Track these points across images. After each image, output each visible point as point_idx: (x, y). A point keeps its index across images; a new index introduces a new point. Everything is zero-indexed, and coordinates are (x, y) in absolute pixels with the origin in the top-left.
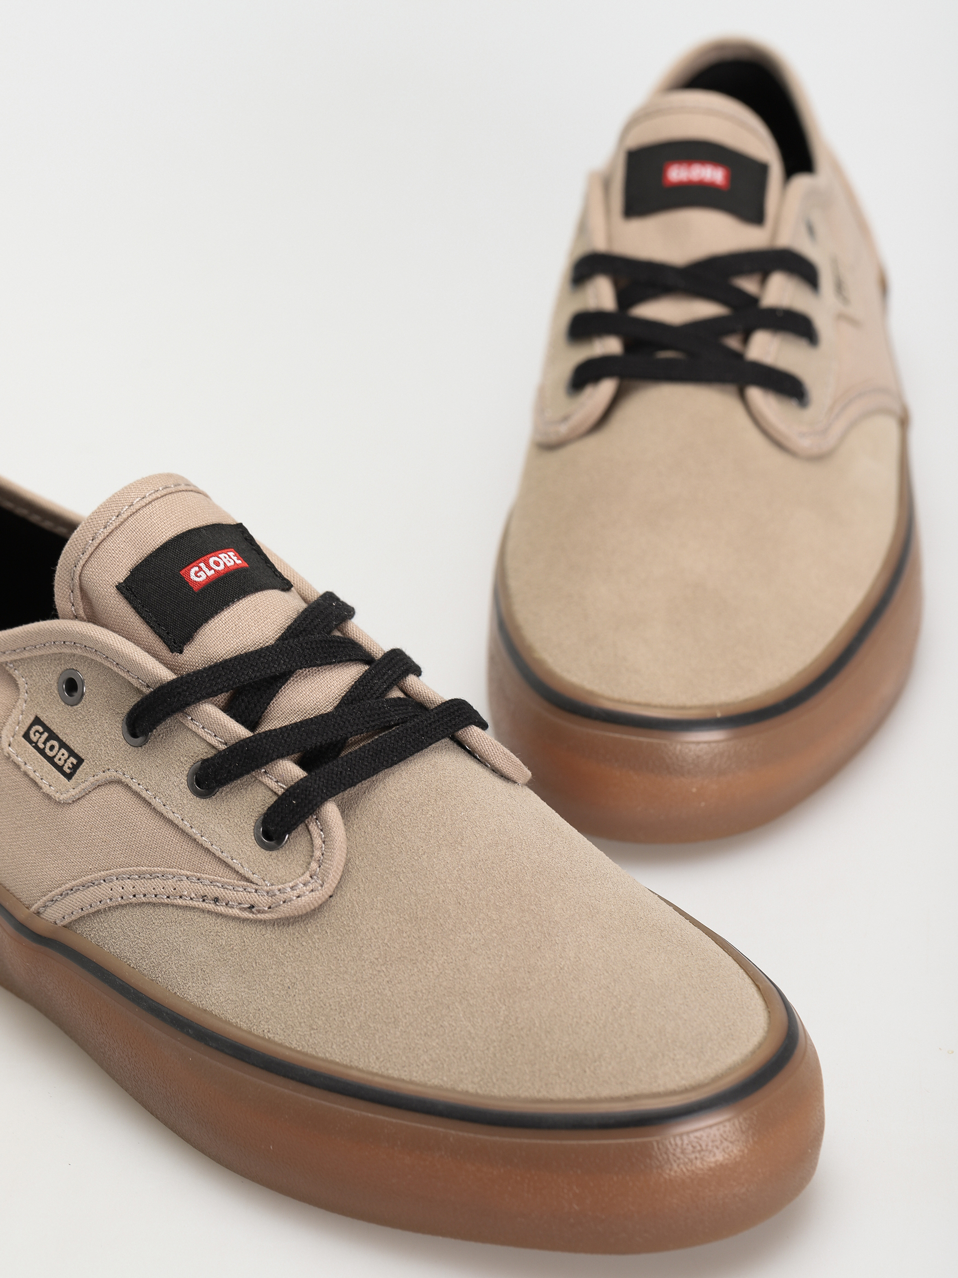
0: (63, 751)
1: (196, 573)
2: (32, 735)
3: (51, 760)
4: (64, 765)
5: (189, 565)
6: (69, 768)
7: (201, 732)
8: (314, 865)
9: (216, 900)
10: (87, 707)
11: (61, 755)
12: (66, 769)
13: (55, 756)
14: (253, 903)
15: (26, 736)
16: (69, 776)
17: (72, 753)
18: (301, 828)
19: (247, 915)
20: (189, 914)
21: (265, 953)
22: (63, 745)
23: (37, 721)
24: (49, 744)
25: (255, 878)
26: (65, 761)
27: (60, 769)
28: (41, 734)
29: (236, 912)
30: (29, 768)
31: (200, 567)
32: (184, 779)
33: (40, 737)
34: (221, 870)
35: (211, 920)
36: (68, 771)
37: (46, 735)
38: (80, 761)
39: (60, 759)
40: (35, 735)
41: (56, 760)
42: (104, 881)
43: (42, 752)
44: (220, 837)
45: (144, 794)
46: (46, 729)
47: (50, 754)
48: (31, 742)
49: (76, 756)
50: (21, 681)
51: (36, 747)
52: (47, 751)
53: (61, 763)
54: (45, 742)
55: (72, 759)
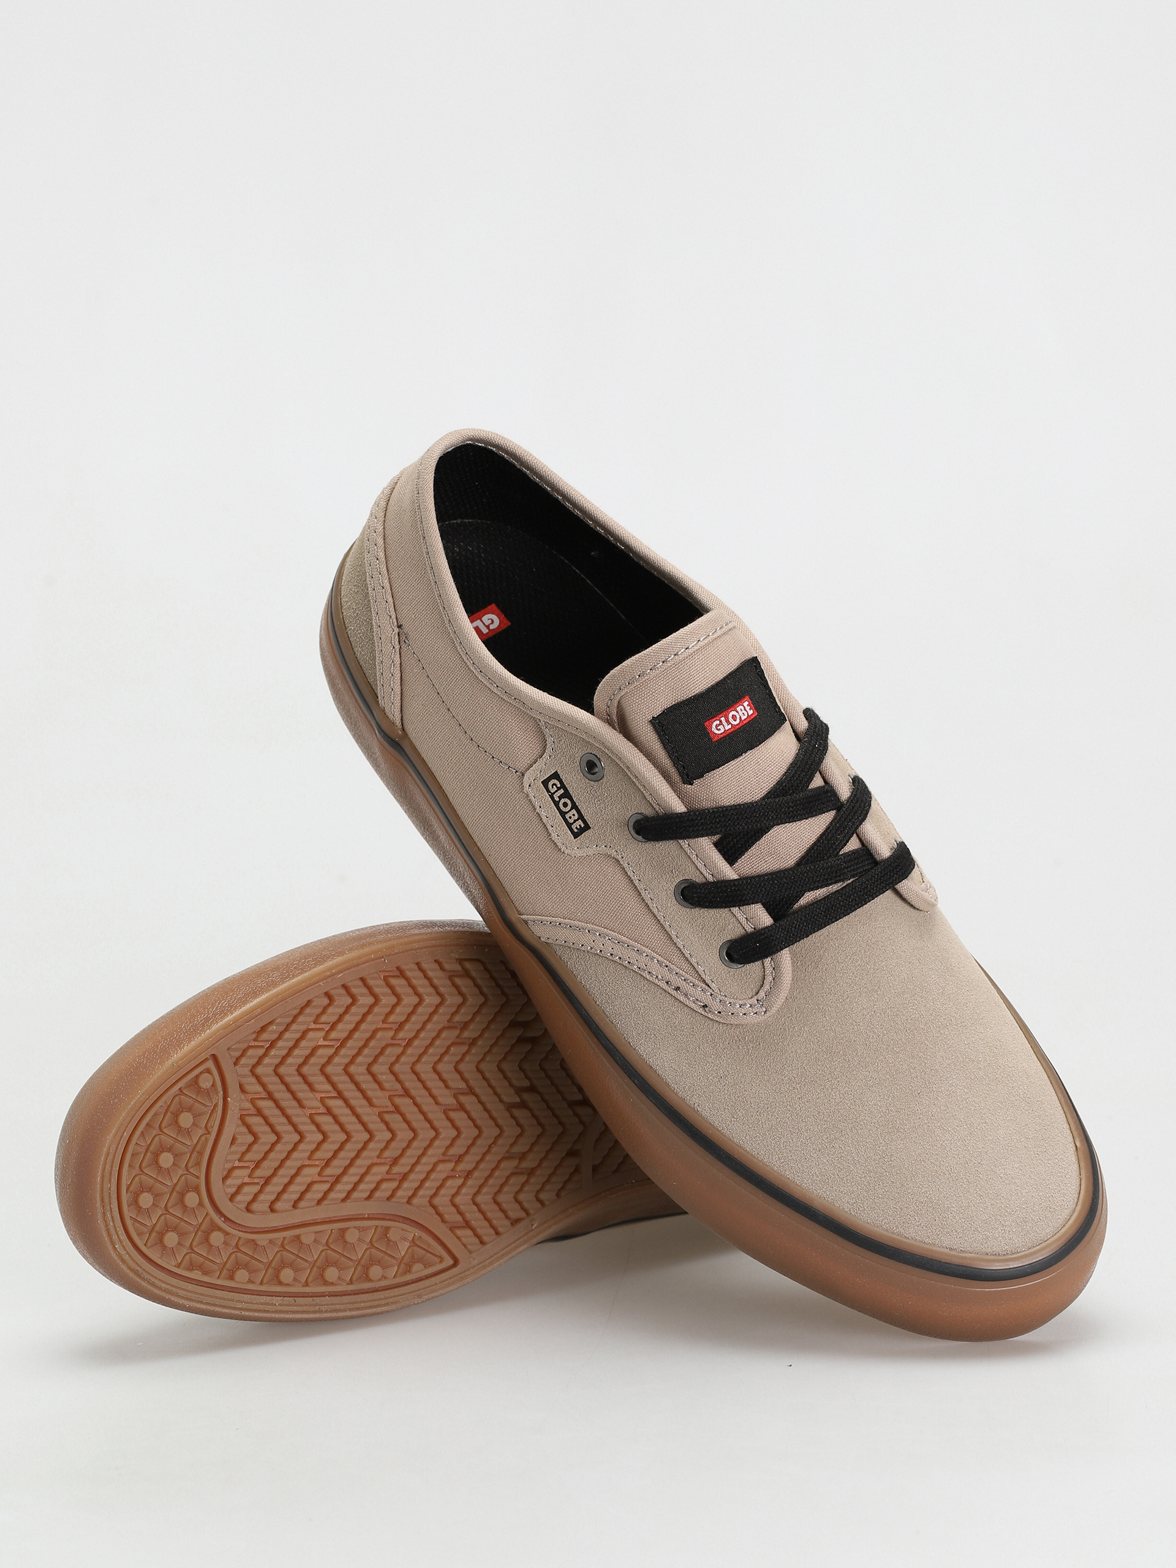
0: (574, 811)
1: (716, 726)
2: (550, 786)
3: (563, 814)
4: (573, 824)
5: (713, 718)
6: (576, 828)
7: (694, 857)
8: (762, 994)
9: (677, 989)
11: (572, 815)
12: (574, 827)
14: (707, 1004)
15: (545, 783)
16: (575, 835)
17: (581, 817)
18: (758, 963)
19: (701, 1011)
20: (653, 989)
22: (574, 806)
23: (556, 776)
24: (563, 800)
25: (713, 985)
26: (575, 821)
27: (569, 825)
28: (559, 789)
29: (692, 1004)
30: (543, 813)
31: (721, 721)
32: (672, 888)
33: (556, 791)
34: (686, 966)
35: (670, 1001)
36: (576, 830)
37: (562, 791)
38: (587, 827)
39: (570, 818)
40: (553, 787)
41: (567, 816)
42: (589, 931)
43: (556, 804)
44: (692, 943)
45: (636, 883)
46: (563, 786)
47: (564, 810)
48: (548, 791)
49: (584, 821)
50: (549, 740)
51: (552, 797)
52: (561, 805)
53: (571, 821)
54: (560, 797)
55: (580, 822)
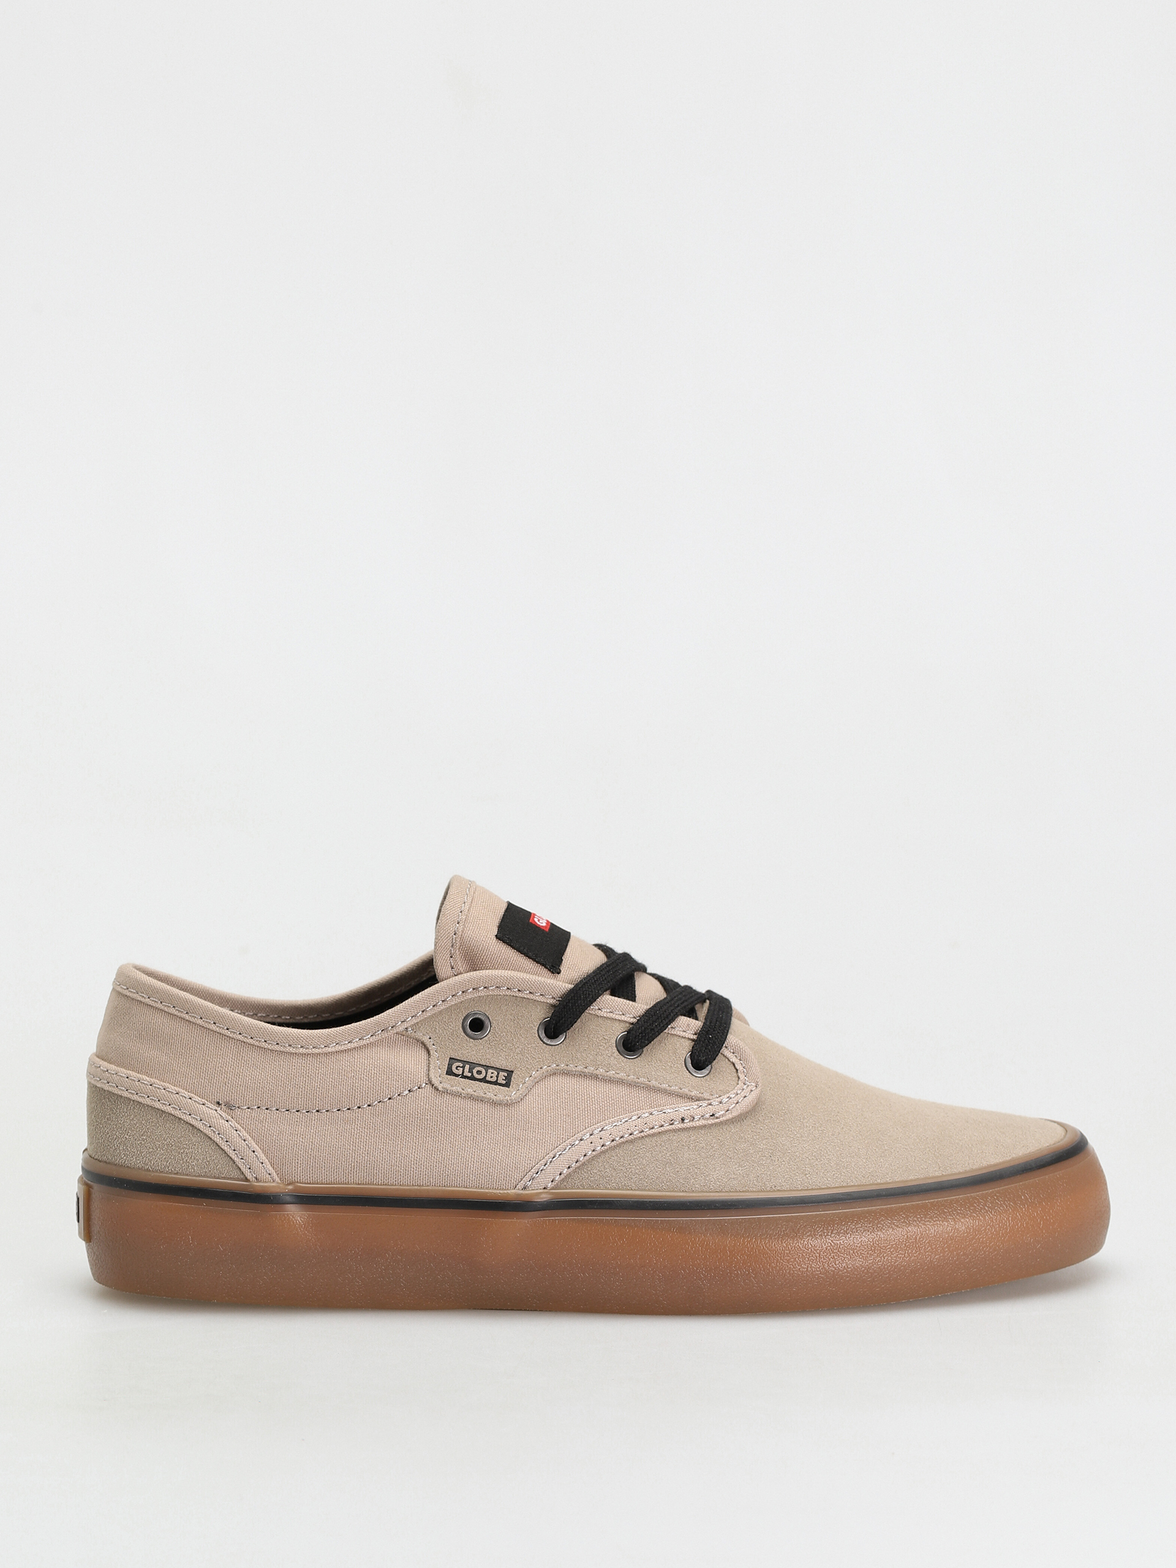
0: (490, 1071)
2: (455, 1071)
3: (484, 1080)
4: (497, 1080)
6: (503, 1080)
7: (609, 1015)
8: (742, 1076)
9: (683, 1120)
10: (498, 1033)
11: (491, 1075)
12: (500, 1081)
13: (486, 1076)
14: (712, 1112)
15: (450, 1072)
16: (507, 1085)
17: (499, 1070)
18: (720, 1057)
19: (711, 1121)
20: (664, 1137)
21: (738, 1142)
22: (487, 1067)
23: (452, 1060)
24: (475, 1071)
26: (497, 1077)
27: (496, 1083)
28: (463, 1067)
29: (702, 1122)
30: (470, 1091)
32: (615, 1052)
33: (463, 1070)
34: (674, 1100)
35: (686, 1134)
36: (504, 1082)
37: (467, 1067)
38: (510, 1073)
39: (491, 1078)
40: (458, 1070)
41: (488, 1078)
43: (472, 1078)
44: (664, 1078)
46: (465, 1062)
47: (481, 1077)
48: (457, 1075)
49: (504, 1071)
50: (426, 1039)
51: (464, 1077)
52: (476, 1076)
53: (494, 1079)
54: (470, 1071)
55: (502, 1074)
